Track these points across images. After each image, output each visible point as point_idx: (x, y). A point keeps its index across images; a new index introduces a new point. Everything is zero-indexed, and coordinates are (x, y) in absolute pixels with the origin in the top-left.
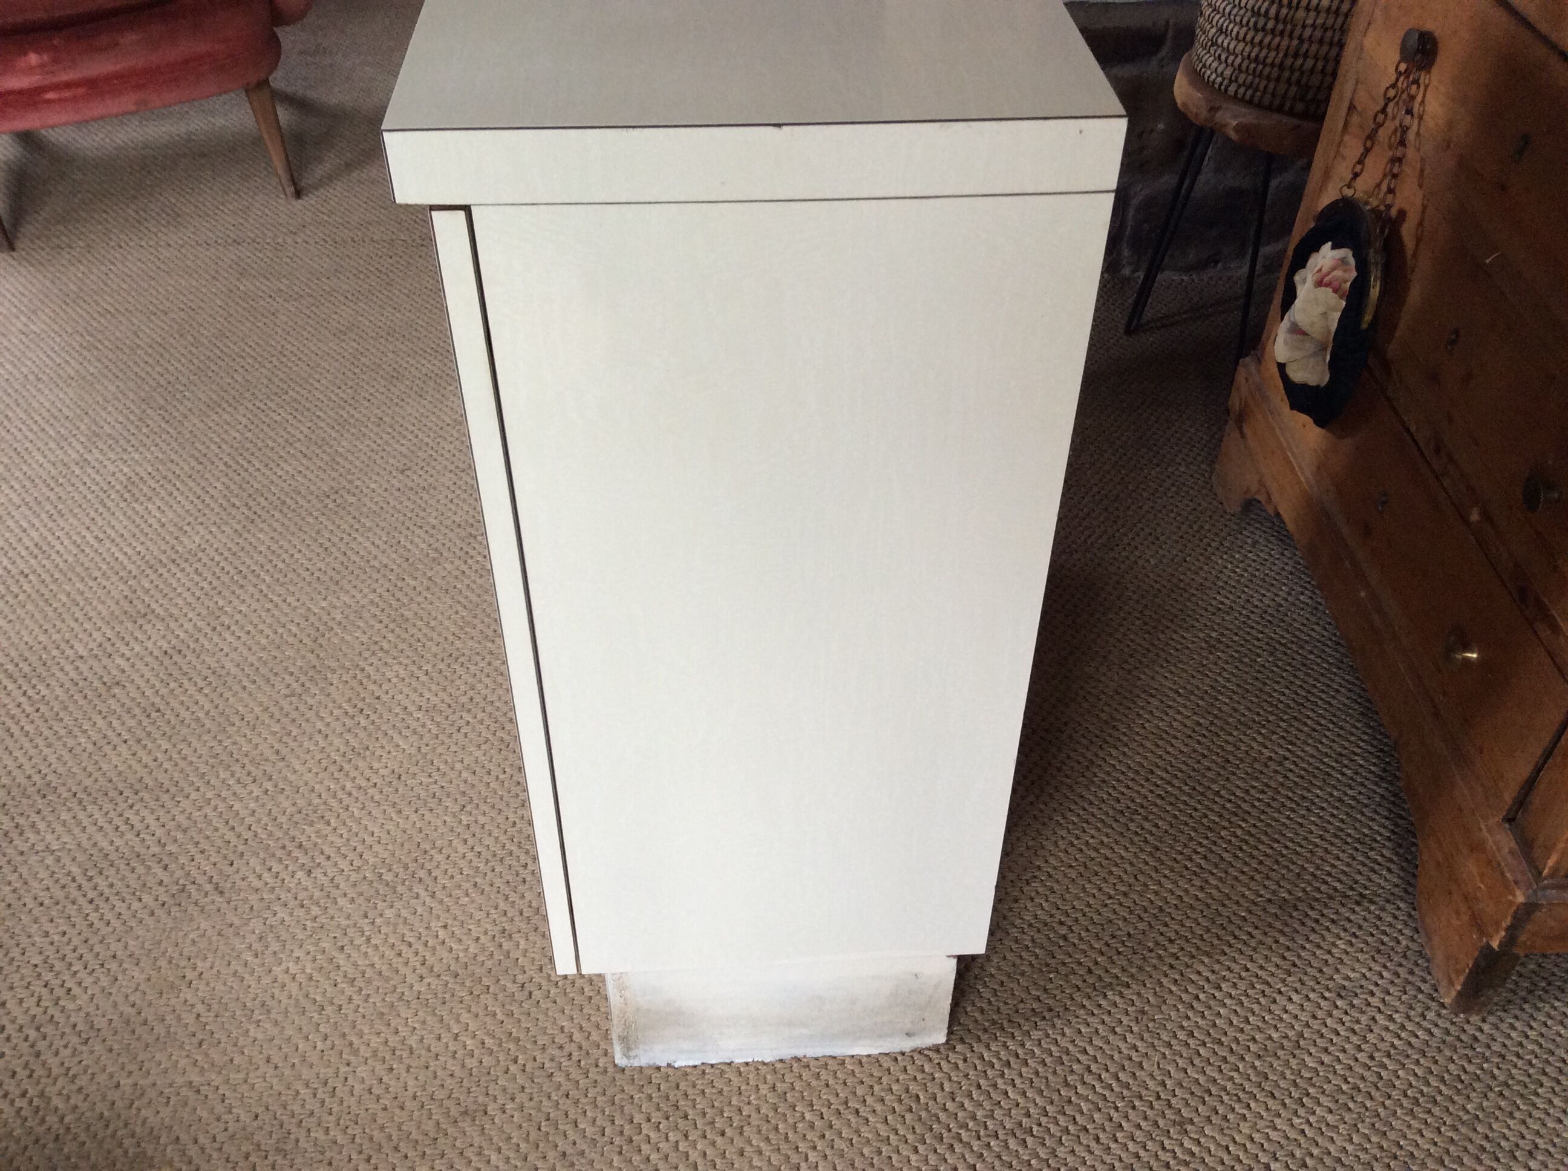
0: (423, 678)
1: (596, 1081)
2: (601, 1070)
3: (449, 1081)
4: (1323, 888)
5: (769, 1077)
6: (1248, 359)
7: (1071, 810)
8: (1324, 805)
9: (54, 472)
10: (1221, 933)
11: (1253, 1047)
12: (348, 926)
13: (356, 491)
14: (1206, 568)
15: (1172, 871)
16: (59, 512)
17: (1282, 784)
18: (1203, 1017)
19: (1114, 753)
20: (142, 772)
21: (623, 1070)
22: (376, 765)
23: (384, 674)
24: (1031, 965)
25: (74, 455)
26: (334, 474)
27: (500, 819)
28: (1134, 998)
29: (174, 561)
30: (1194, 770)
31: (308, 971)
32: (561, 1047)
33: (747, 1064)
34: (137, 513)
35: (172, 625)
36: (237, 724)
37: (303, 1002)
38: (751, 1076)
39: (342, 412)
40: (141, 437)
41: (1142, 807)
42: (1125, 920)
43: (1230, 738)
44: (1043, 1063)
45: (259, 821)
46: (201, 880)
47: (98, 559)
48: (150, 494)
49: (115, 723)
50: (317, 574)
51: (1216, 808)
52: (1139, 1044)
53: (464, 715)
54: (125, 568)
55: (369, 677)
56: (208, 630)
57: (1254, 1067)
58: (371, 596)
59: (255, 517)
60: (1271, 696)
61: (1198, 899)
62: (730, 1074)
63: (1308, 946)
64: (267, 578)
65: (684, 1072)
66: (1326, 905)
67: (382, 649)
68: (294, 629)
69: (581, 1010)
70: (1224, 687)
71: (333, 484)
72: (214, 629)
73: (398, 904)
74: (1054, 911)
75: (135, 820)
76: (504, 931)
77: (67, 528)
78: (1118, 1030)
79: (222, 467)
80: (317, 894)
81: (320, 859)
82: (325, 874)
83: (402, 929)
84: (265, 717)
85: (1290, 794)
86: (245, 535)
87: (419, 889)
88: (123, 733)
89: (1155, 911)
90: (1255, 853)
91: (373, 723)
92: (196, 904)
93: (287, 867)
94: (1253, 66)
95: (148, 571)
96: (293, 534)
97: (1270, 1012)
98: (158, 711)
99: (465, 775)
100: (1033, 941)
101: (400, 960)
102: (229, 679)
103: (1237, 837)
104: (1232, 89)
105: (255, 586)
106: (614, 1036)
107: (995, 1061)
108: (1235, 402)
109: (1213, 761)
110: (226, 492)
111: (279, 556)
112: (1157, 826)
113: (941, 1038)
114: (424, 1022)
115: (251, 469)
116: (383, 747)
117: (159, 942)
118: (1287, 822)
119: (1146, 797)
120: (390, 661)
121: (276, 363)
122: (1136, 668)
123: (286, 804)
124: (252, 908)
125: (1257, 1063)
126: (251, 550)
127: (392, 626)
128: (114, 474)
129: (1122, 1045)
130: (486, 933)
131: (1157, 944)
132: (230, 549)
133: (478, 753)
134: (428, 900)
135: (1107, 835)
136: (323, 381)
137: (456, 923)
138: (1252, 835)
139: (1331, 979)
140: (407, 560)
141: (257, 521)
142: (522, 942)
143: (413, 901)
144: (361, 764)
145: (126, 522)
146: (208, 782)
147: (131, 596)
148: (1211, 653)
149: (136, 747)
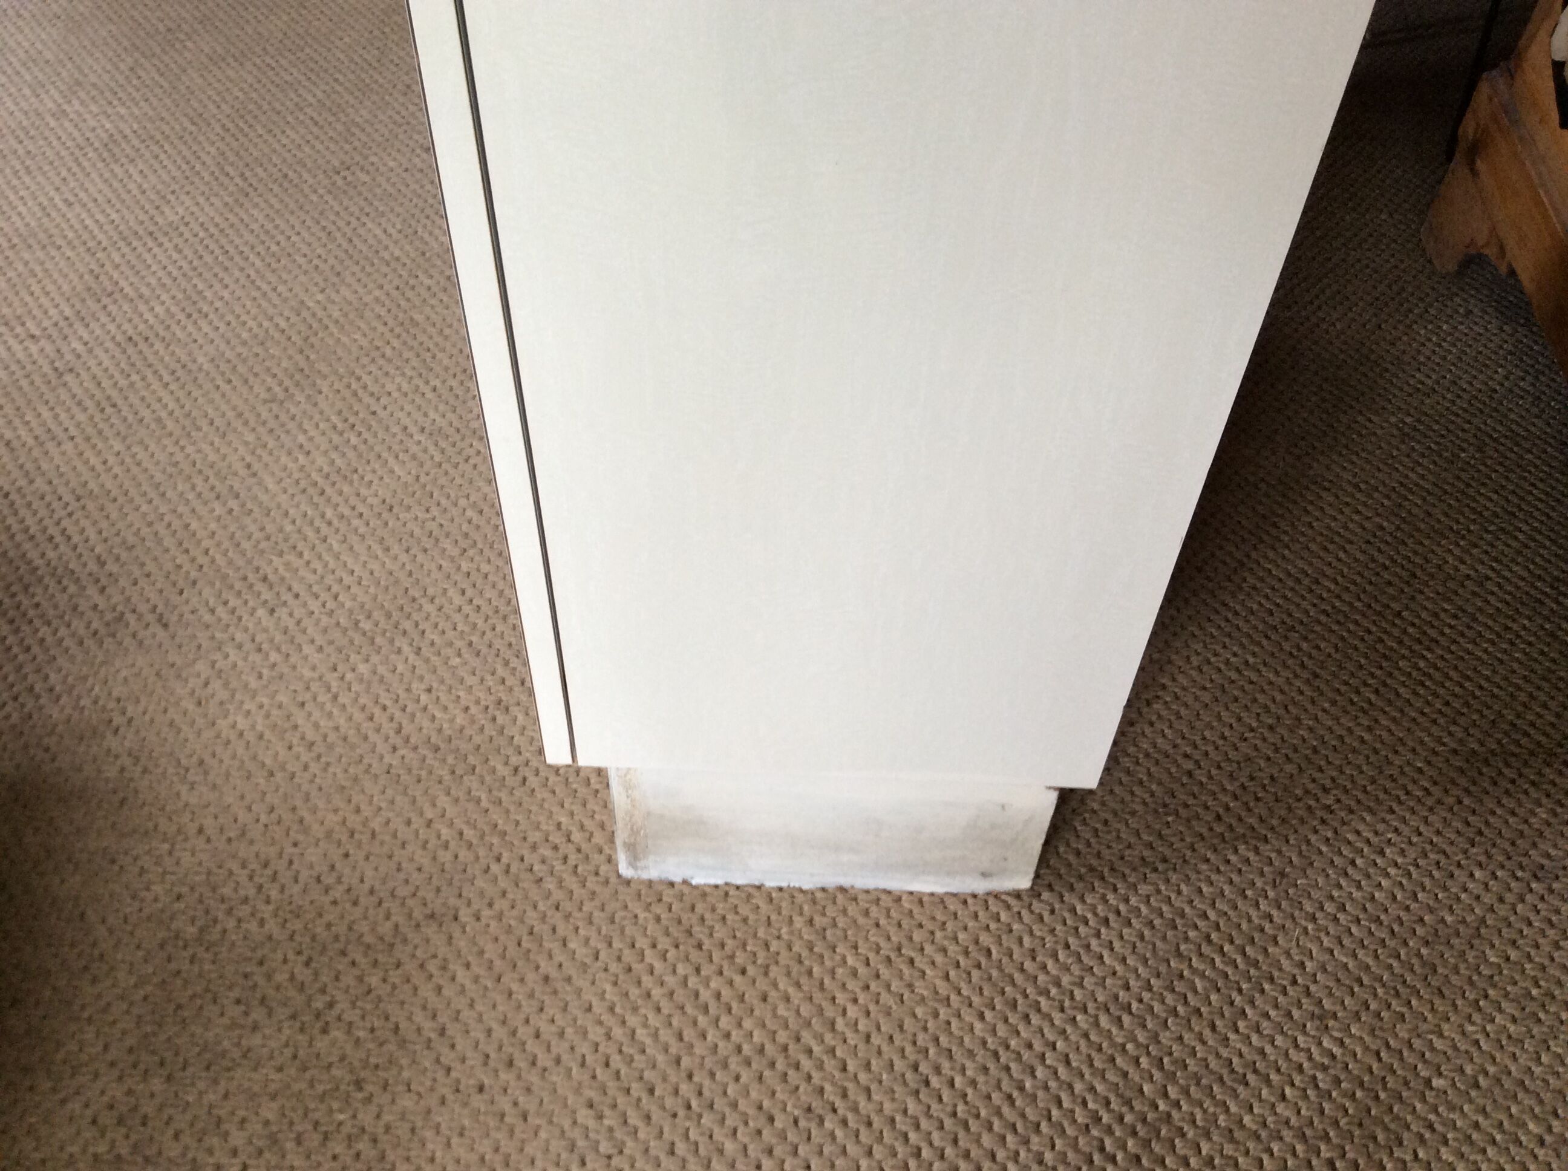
0: (430, 395)
1: (594, 893)
2: (600, 879)
3: (415, 875)
4: (1524, 741)
5: (806, 908)
6: (1495, 72)
7: (1209, 620)
8: (1532, 639)
10: (1389, 785)
11: (1420, 931)
12: (312, 679)
13: (371, 168)
14: (1405, 338)
15: (1334, 703)
16: (27, 168)
17: (1480, 609)
18: (1359, 887)
19: (1271, 554)
20: (87, 475)
21: (628, 882)
22: (364, 491)
23: (383, 386)
24: (1145, 803)
25: (50, 105)
26: (347, 147)
28: (1273, 855)
29: (151, 234)
30: (1371, 583)
31: (259, 728)
32: (556, 848)
33: (781, 889)
34: (115, 176)
35: (142, 308)
36: (205, 429)
37: (250, 765)
38: (784, 904)
39: (363, 76)
40: (130, 90)
41: (1302, 622)
42: (1269, 759)
43: (1420, 549)
44: (1151, 924)
45: (218, 545)
46: (143, 608)
47: (64, 226)
48: (132, 154)
49: (63, 416)
50: (316, 261)
51: (1396, 632)
52: (1274, 913)
54: (94, 238)
55: (365, 387)
56: (181, 316)
57: (1419, 955)
58: (377, 293)
59: (250, 190)
60: (1475, 500)
61: (1363, 741)
62: (759, 900)
63: (1499, 811)
64: (258, 263)
65: (702, 892)
66: (1526, 763)
67: (383, 356)
68: (283, 324)
69: (584, 805)
70: (1417, 485)
71: (347, 159)
72: (189, 316)
73: (375, 659)
74: (1179, 741)
75: (71, 530)
76: (499, 702)
77: (33, 187)
78: (1249, 893)
79: (218, 129)
80: (279, 638)
81: (287, 597)
82: (291, 615)
83: (376, 688)
84: (238, 424)
85: (1490, 623)
86: (237, 209)
87: (401, 642)
88: (71, 429)
89: (1308, 752)
90: (1441, 691)
91: (365, 442)
92: (134, 636)
93: (246, 602)
95: (121, 244)
96: (292, 213)
97: (1445, 888)
98: (114, 406)
99: (469, 513)
100: (1149, 774)
101: (370, 724)
102: (201, 376)
103: (1419, 669)
105: (242, 269)
106: (619, 842)
107: (1089, 916)
108: (1468, 128)
109: (1396, 574)
110: (220, 159)
111: (273, 237)
112: (1318, 648)
113: (1024, 883)
114: (392, 802)
115: (252, 134)
116: (374, 471)
117: (85, 678)
118: (1485, 657)
119: (1307, 612)
120: (392, 372)
121: (294, 15)
122: (1308, 454)
123: (253, 528)
124: (199, 647)
125: (1424, 951)
126: (242, 227)
127: (398, 330)
128: (94, 130)
129: (1254, 913)
130: (478, 702)
131: (1307, 792)
132: (217, 225)
134: (412, 657)
135: (1254, 654)
136: (347, 39)
137: (443, 687)
138: (1437, 669)
139: (1526, 854)
140: (423, 254)
141: (252, 194)
142: (521, 717)
143: (393, 657)
144: (346, 489)
145: (101, 185)
146: (163, 495)
147: (97, 270)
148: (1403, 442)
149: (83, 446)
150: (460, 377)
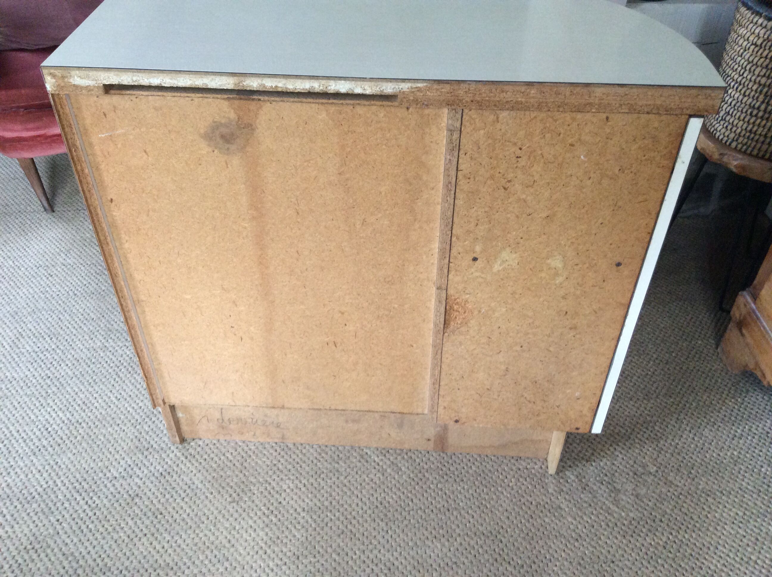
0: (303, 489)
6: (745, 293)
9: (89, 355)
14: (724, 408)
16: (95, 381)
19: (694, 535)
20: (157, 556)
22: (284, 550)
23: (281, 486)
25: (99, 344)
35: (164, 455)
36: (206, 522)
47: (118, 412)
49: (139, 522)
53: (329, 514)
54: (134, 417)
55: (273, 488)
56: (183, 458)
67: (278, 469)
68: (230, 457)
77: (100, 392)
84: (220, 517)
88: (144, 529)
91: (279, 520)
94: (748, 134)
95: (147, 420)
98: (161, 514)
99: (334, 556)
102: (198, 491)
108: (735, 314)
116: (287, 537)
120: (284, 478)
122: (696, 477)
128: (122, 356)
133: (339, 541)
144: (276, 549)
145: (131, 387)
146: (194, 563)
147: (139, 436)
148: (735, 465)
149: (152, 539)
150: (315, 476)
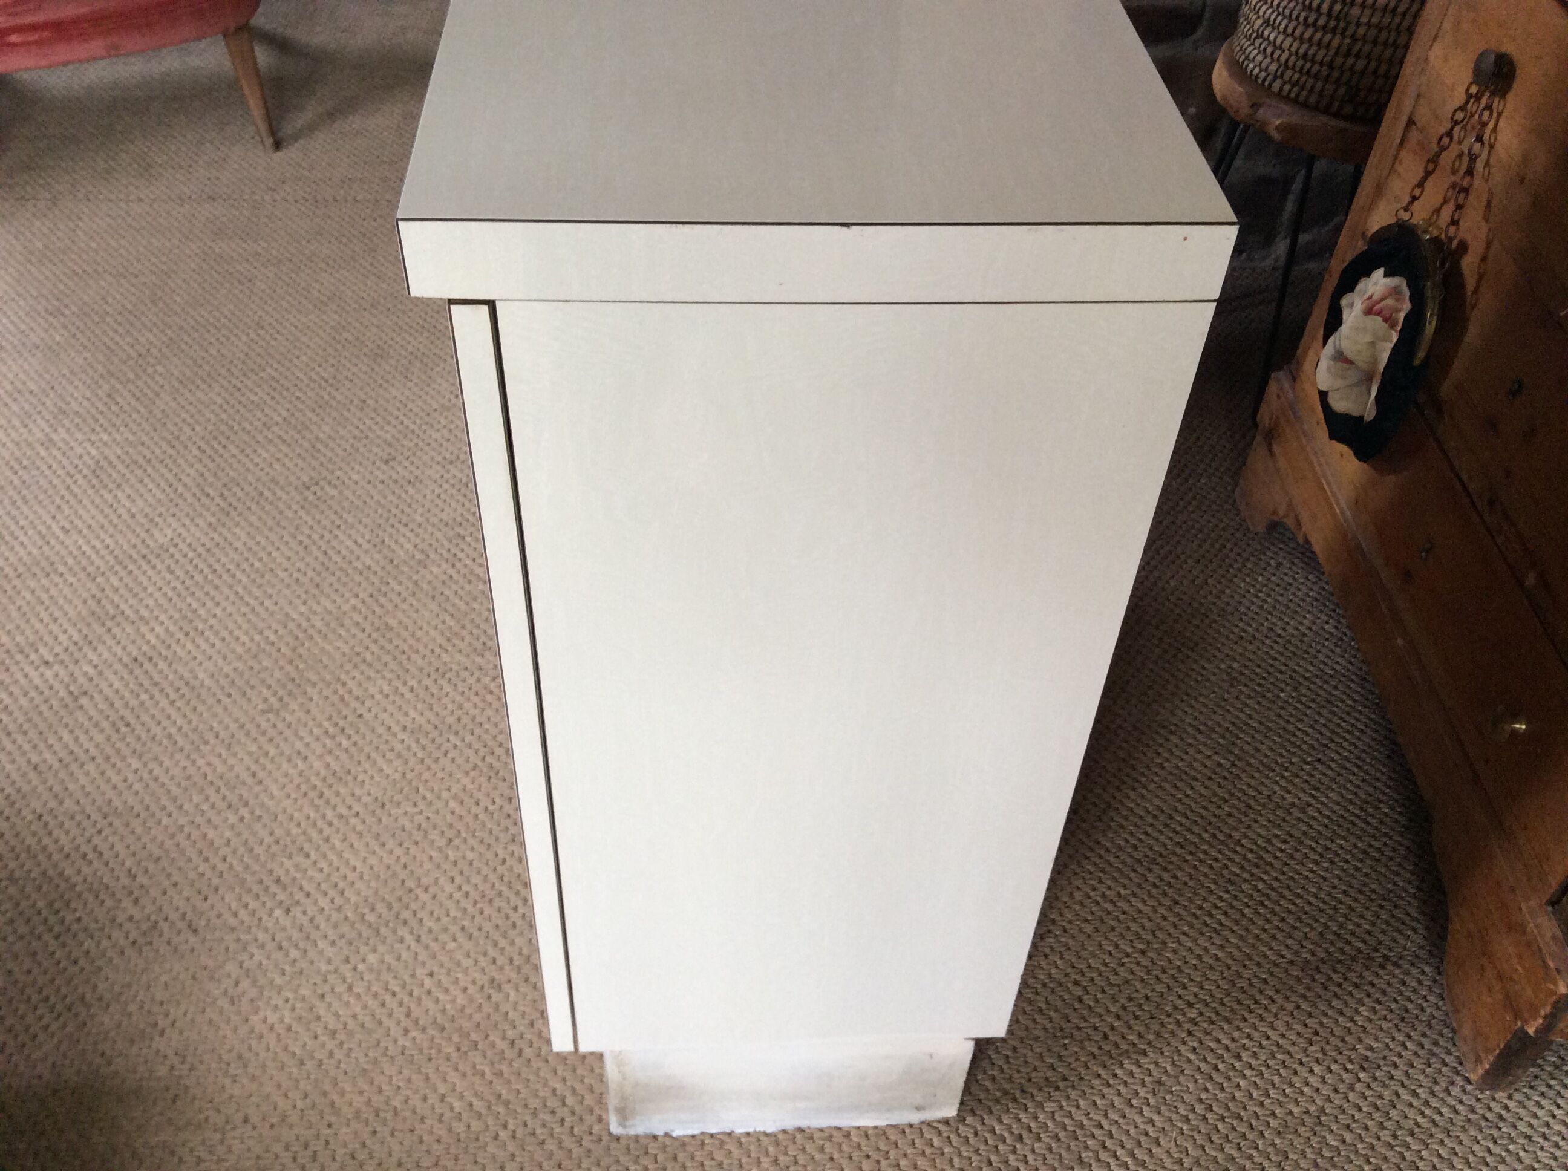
0: (408, 695)
1: (589, 1151)
2: (594, 1138)
3: (435, 1146)
4: (1347, 948)
5: (771, 1149)
6: (1281, 374)
7: (1087, 858)
8: (1348, 857)
9: (18, 453)
10: (1241, 996)
11: (1274, 1123)
12: (329, 972)
13: (337, 483)
14: (1228, 591)
15: (1191, 927)
16: (24, 498)
17: (1305, 833)
18: (1222, 1089)
19: (1132, 794)
20: (110, 794)
21: (618, 1139)
22: (358, 792)
23: (366, 690)
24: (1045, 1029)
25: (39, 435)
26: (314, 463)
27: (489, 855)
28: (1151, 1067)
29: (144, 557)
30: (1215, 815)
31: (287, 1020)
32: (553, 1112)
33: (748, 1134)
34: (106, 501)
35: (144, 629)
36: (212, 741)
37: (283, 1056)
38: (752, 1148)
39: (322, 393)
40: (110, 416)
41: (1161, 855)
42: (1143, 980)
43: (1253, 782)
44: (1056, 1137)
45: (234, 852)
46: (174, 916)
47: (64, 552)
48: (119, 480)
49: (83, 738)
50: (296, 575)
51: (1237, 859)
52: (1155, 1117)
53: (452, 738)
54: (92, 563)
55: (350, 692)
56: (180, 635)
57: (1274, 1145)
58: (353, 601)
59: (231, 509)
60: (1294, 735)
61: (1218, 959)
62: (731, 1146)
63: (1330, 1012)
64: (244, 579)
65: (682, 1143)
66: (1349, 969)
67: (364, 661)
68: (272, 637)
69: (574, 1071)
70: (1246, 724)
71: (313, 474)
72: (187, 634)
73: (381, 949)
74: (1069, 970)
75: (103, 847)
76: (493, 981)
77: (32, 516)
78: (1134, 1102)
79: (196, 452)
80: (296, 935)
81: (299, 896)
82: (305, 913)
83: (387, 976)
84: (240, 735)
85: (1313, 845)
86: (220, 529)
87: (403, 932)
88: (92, 749)
89: (1173, 972)
90: (1277, 909)
91: (355, 744)
92: (169, 943)
93: (264, 903)
94: (1300, 63)
95: (117, 568)
96: (271, 529)
97: (1291, 1085)
98: (128, 725)
99: (453, 804)
100: (1047, 1003)
101: (384, 1010)
102: (204, 693)
103: (1259, 891)
104: (1276, 85)
105: (231, 587)
106: (611, 1108)
107: (1006, 1135)
108: (1264, 416)
109: (1234, 806)
110: (199, 480)
111: (256, 554)
112: (1175, 877)
113: (951, 1112)
114: (409, 1081)
115: (226, 455)
116: (365, 772)
117: (129, 986)
118: (1311, 875)
119: (1165, 845)
120: (373, 675)
121: (253, 335)
122: (1155, 701)
123: (263, 833)
124: (227, 949)
125: (1277, 1141)
126: (227, 546)
127: (375, 635)
128: (81, 457)
129: (1139, 1120)
130: (474, 982)
131: (1175, 1008)
132: (203, 545)
133: (466, 781)
134: (413, 944)
135: (1125, 887)
136: (304, 358)
137: (443, 971)
138: (1273, 889)
139: (1354, 1049)
140: (392, 561)
141: (233, 514)
142: (512, 994)
143: (397, 946)
144: (342, 790)
145: (93, 511)
146: (181, 807)
147: (99, 594)
148: (1232, 685)
149: (104, 766)
150: (434, 676)
